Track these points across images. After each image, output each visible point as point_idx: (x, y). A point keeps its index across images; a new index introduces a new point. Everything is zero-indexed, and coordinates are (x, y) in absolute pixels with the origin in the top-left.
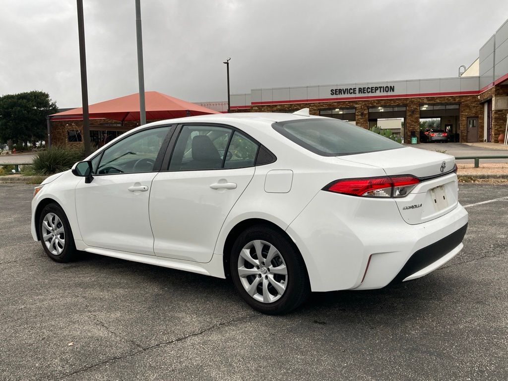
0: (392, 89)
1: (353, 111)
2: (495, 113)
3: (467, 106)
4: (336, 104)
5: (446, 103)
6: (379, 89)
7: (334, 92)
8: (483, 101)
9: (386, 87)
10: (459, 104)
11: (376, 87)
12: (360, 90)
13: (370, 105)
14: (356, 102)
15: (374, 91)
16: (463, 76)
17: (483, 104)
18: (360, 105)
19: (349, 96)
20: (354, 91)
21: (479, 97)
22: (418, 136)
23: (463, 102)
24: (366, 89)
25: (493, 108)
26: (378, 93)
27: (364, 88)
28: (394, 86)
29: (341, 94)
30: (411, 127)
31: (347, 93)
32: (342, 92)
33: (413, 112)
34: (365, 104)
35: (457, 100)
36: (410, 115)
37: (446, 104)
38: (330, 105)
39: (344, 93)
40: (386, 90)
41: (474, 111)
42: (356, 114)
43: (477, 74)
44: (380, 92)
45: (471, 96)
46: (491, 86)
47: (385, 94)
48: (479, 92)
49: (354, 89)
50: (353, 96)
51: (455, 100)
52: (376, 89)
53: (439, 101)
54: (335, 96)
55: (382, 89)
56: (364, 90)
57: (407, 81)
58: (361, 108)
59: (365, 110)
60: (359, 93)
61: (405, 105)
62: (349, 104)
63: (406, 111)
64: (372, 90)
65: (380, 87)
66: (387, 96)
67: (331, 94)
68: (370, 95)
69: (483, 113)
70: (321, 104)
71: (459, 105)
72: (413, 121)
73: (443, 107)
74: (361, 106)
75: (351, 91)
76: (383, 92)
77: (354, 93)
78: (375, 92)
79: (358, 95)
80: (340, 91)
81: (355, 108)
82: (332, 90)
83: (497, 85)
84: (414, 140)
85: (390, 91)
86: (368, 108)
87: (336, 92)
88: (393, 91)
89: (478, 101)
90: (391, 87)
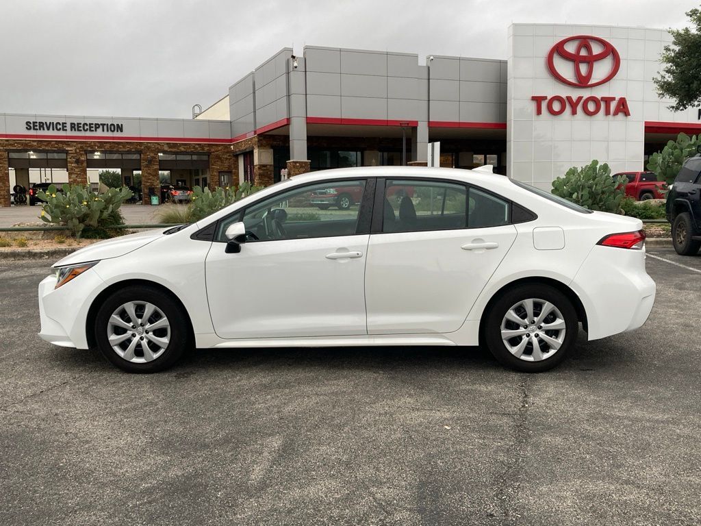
0: (120, 128)
1: (63, 156)
2: (259, 168)
3: (218, 157)
4: (35, 144)
5: (192, 151)
6: (101, 127)
7: (32, 125)
8: (238, 153)
9: (111, 125)
10: (209, 154)
11: (96, 124)
12: (73, 126)
13: (89, 149)
14: (67, 144)
15: (94, 129)
16: (199, 118)
17: (237, 156)
18: (74, 148)
19: (55, 133)
20: (63, 127)
21: (232, 147)
22: (159, 194)
23: (214, 152)
24: (82, 125)
25: (256, 162)
26: (99, 133)
27: (78, 124)
28: (122, 125)
29: (44, 129)
30: (147, 182)
31: (53, 130)
32: (45, 126)
33: (150, 162)
34: (82, 147)
35: (206, 149)
36: (147, 166)
37: (192, 154)
38: (26, 145)
39: (48, 129)
40: (111, 128)
41: (226, 164)
42: (69, 160)
43: (228, 119)
44: (103, 131)
45: (222, 145)
46: (251, 135)
47: (110, 134)
48: (231, 141)
49: (63, 123)
50: (62, 133)
51: (203, 149)
52: (97, 126)
53: (183, 149)
54: (32, 132)
55: (105, 127)
56: (78, 127)
57: (140, 119)
58: (76, 153)
59: (81, 155)
60: (71, 130)
61: (140, 152)
62: (56, 146)
63: (140, 160)
64: (90, 127)
65: (103, 125)
66: (113, 138)
67: (27, 128)
68: (88, 134)
69: (237, 168)
70: (11, 142)
71: (209, 156)
72: (150, 174)
73: (188, 158)
74: (76, 150)
75: (59, 127)
76: (108, 131)
77: (63, 130)
78: (96, 131)
79: (69, 133)
80: (41, 125)
81: (67, 152)
82: (28, 123)
83: (260, 135)
84: (155, 200)
85: (118, 131)
86: (86, 152)
87: (34, 126)
88: (122, 131)
89: (232, 152)
90: (118, 125)
